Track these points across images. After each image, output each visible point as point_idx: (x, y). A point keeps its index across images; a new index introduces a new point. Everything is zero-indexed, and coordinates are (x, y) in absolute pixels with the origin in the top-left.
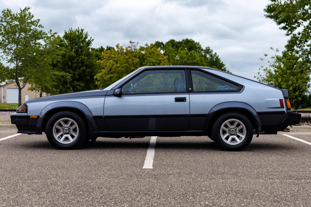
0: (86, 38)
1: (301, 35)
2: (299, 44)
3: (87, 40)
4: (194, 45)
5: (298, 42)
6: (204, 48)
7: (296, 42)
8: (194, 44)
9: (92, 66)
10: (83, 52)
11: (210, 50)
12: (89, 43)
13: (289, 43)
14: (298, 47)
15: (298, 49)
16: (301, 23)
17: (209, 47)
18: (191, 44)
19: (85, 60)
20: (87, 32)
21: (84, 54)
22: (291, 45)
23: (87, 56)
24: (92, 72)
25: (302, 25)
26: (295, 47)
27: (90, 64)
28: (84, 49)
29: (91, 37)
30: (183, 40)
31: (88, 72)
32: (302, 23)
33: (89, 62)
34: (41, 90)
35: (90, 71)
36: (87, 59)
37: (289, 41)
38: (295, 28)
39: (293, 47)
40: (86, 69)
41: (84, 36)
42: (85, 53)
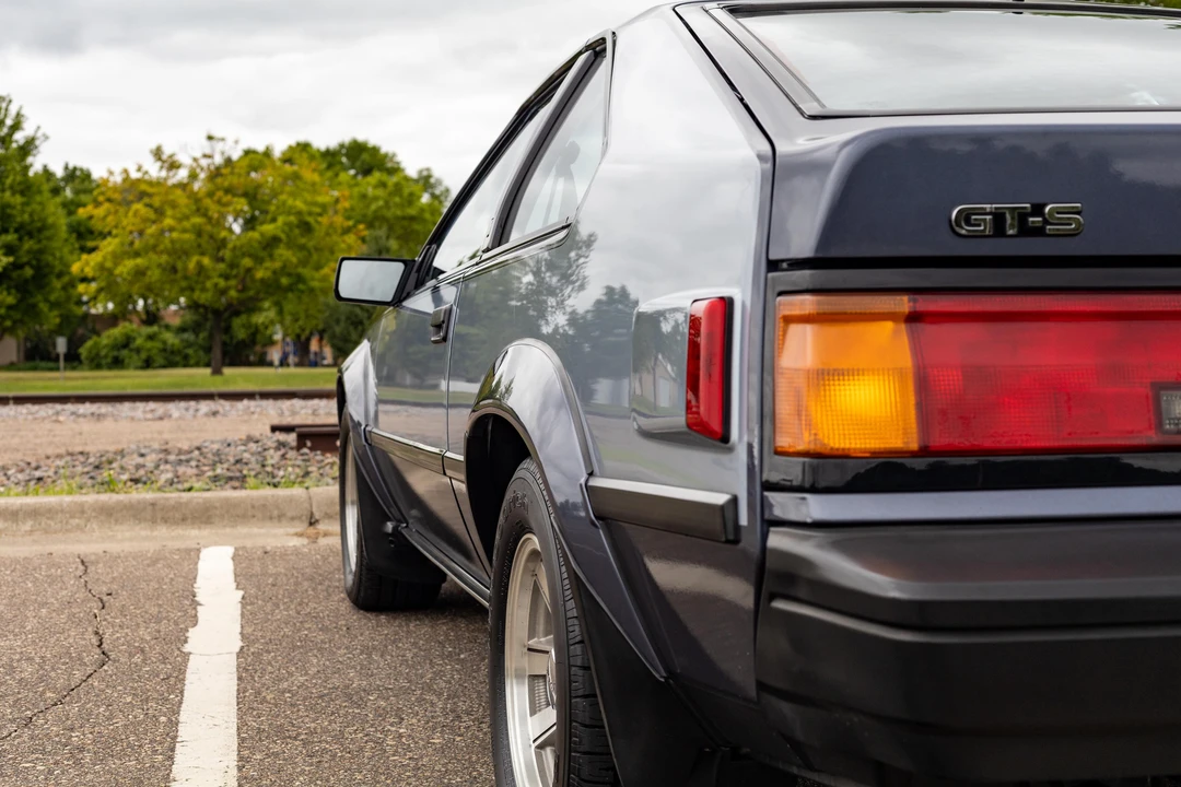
0: (16, 127)
3: (19, 136)
6: (412, 171)
9: (40, 230)
10: (7, 177)
12: (28, 148)
17: (428, 169)
18: (369, 159)
19: (14, 207)
20: (22, 108)
21: (11, 187)
23: (22, 193)
24: (41, 251)
27: (33, 221)
28: (9, 167)
29: (39, 128)
30: (342, 146)
31: (29, 252)
33: (31, 215)
35: (36, 247)
36: (23, 204)
40: (20, 239)
41: (9, 122)
42: (14, 180)
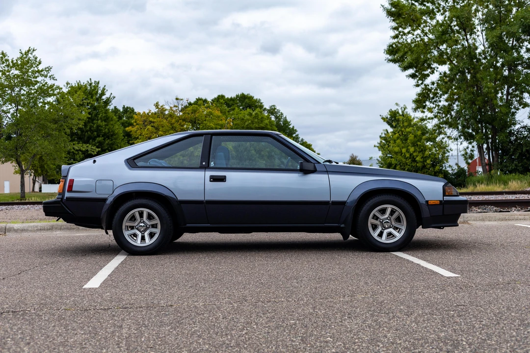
0: (103, 94)
1: (435, 85)
2: (433, 98)
3: (104, 97)
4: (253, 102)
5: (431, 96)
6: (267, 106)
7: (428, 95)
8: (252, 100)
9: (112, 135)
10: (99, 115)
11: (276, 110)
12: (108, 102)
13: (419, 96)
14: (431, 102)
15: (432, 105)
16: (436, 68)
17: (274, 106)
18: (248, 102)
19: (102, 127)
20: (105, 86)
21: (101, 118)
22: (421, 100)
23: (105, 121)
24: (113, 144)
25: (437, 71)
26: (428, 103)
27: (109, 132)
28: (100, 111)
29: (111, 94)
30: (237, 96)
31: (107, 144)
32: (438, 68)
33: (108, 130)
34: (34, 173)
35: (110, 142)
36: (106, 125)
37: (418, 94)
38: (428, 75)
39: (425, 103)
40: (104, 139)
41: (100, 92)
42: (102, 116)
